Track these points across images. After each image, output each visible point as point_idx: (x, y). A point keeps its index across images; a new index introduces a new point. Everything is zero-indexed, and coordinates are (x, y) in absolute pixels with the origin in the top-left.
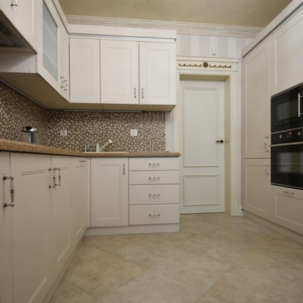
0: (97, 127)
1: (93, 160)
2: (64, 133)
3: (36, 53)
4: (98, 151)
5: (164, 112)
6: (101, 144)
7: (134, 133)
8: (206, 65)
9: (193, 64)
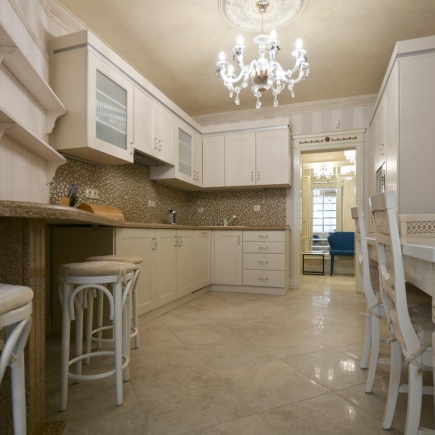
0: (225, 204)
1: (217, 233)
2: (201, 210)
3: (173, 166)
4: (225, 226)
5: (285, 189)
6: (228, 219)
7: (257, 208)
8: (327, 139)
9: (314, 140)
